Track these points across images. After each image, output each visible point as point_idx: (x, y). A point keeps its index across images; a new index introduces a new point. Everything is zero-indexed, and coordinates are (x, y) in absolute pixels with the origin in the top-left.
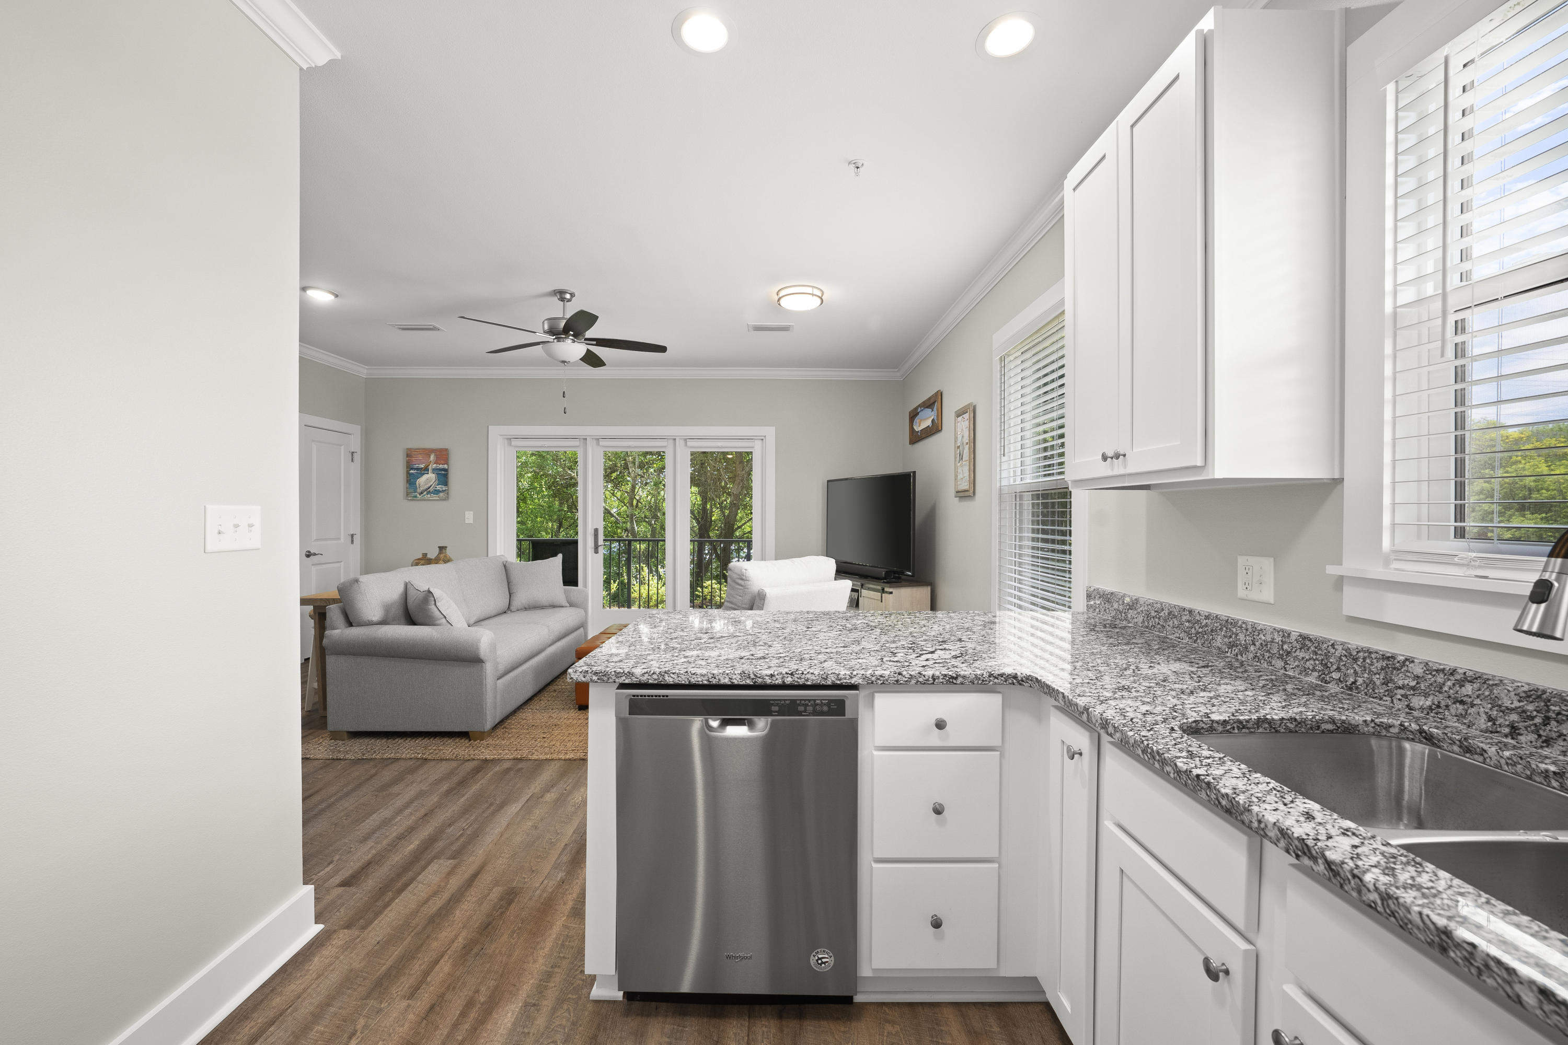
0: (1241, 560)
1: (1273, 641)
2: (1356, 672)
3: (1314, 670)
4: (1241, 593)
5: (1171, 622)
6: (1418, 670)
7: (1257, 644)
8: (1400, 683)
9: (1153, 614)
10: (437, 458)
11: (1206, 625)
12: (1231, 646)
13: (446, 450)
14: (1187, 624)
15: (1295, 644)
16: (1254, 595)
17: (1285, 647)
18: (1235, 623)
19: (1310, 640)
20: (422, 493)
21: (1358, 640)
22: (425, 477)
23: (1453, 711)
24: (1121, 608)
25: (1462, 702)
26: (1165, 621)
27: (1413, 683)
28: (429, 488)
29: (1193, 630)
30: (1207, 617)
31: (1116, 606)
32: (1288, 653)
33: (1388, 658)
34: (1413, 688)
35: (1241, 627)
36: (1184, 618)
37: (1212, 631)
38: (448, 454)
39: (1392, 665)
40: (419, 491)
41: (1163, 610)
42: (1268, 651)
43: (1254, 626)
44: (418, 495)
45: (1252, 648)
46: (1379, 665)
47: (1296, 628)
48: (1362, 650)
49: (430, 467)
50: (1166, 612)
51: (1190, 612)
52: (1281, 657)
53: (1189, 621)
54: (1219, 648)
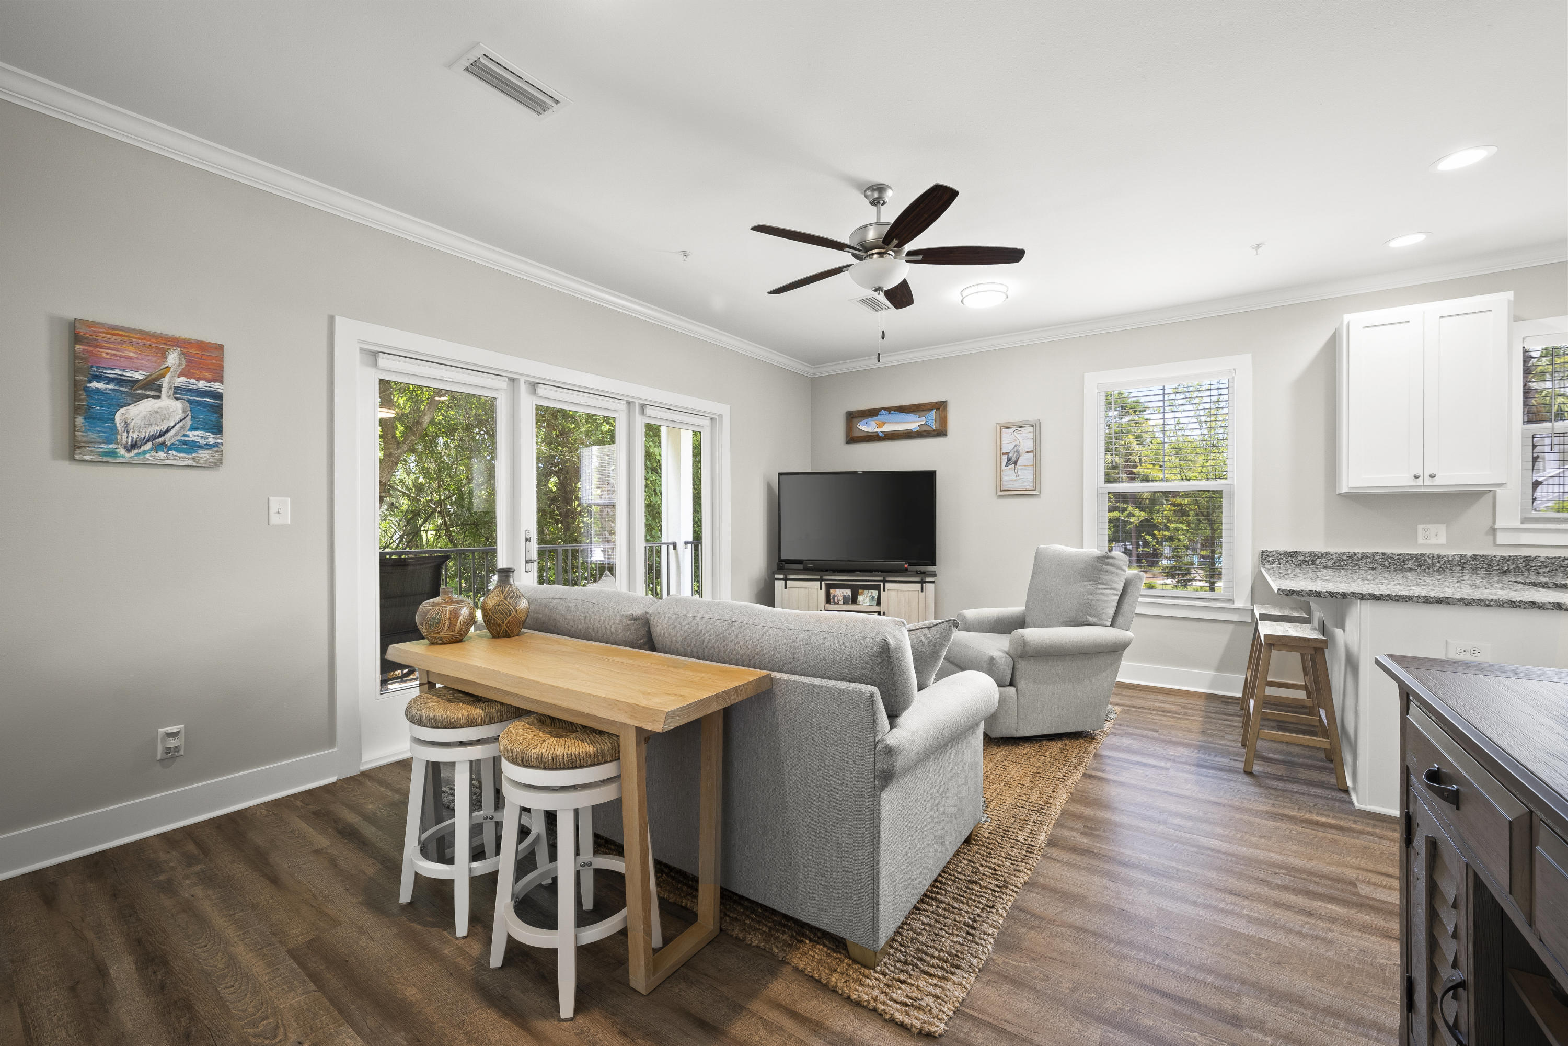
0: (1421, 527)
1: (1453, 559)
2: (1508, 565)
3: (1482, 567)
4: (1421, 540)
5: (1365, 561)
6: (1543, 559)
7: (1442, 562)
8: (1533, 565)
9: (1345, 558)
10: (189, 362)
11: (1399, 559)
12: (1420, 566)
13: (220, 348)
14: (1381, 560)
15: (1470, 559)
16: (1433, 541)
17: (1462, 561)
18: (1424, 555)
19: (1480, 556)
20: (135, 445)
21: (1507, 553)
22: (146, 407)
23: (1559, 570)
24: (1307, 559)
25: (1563, 567)
26: (1358, 560)
27: (1540, 564)
28: (162, 434)
29: (1386, 562)
30: (1398, 555)
31: (1302, 558)
32: (1464, 563)
33: (1527, 557)
34: (1540, 566)
35: (1429, 556)
36: (1377, 557)
37: (1404, 561)
38: (221, 358)
39: (1528, 559)
40: (124, 438)
41: (1355, 555)
42: (1451, 564)
43: (1439, 556)
44: (122, 452)
45: (1437, 564)
46: (1522, 560)
47: (1469, 553)
48: (1512, 556)
49: (165, 382)
50: (1359, 556)
51: (1383, 554)
52: (1460, 566)
53: (1382, 559)
54: (1410, 568)
